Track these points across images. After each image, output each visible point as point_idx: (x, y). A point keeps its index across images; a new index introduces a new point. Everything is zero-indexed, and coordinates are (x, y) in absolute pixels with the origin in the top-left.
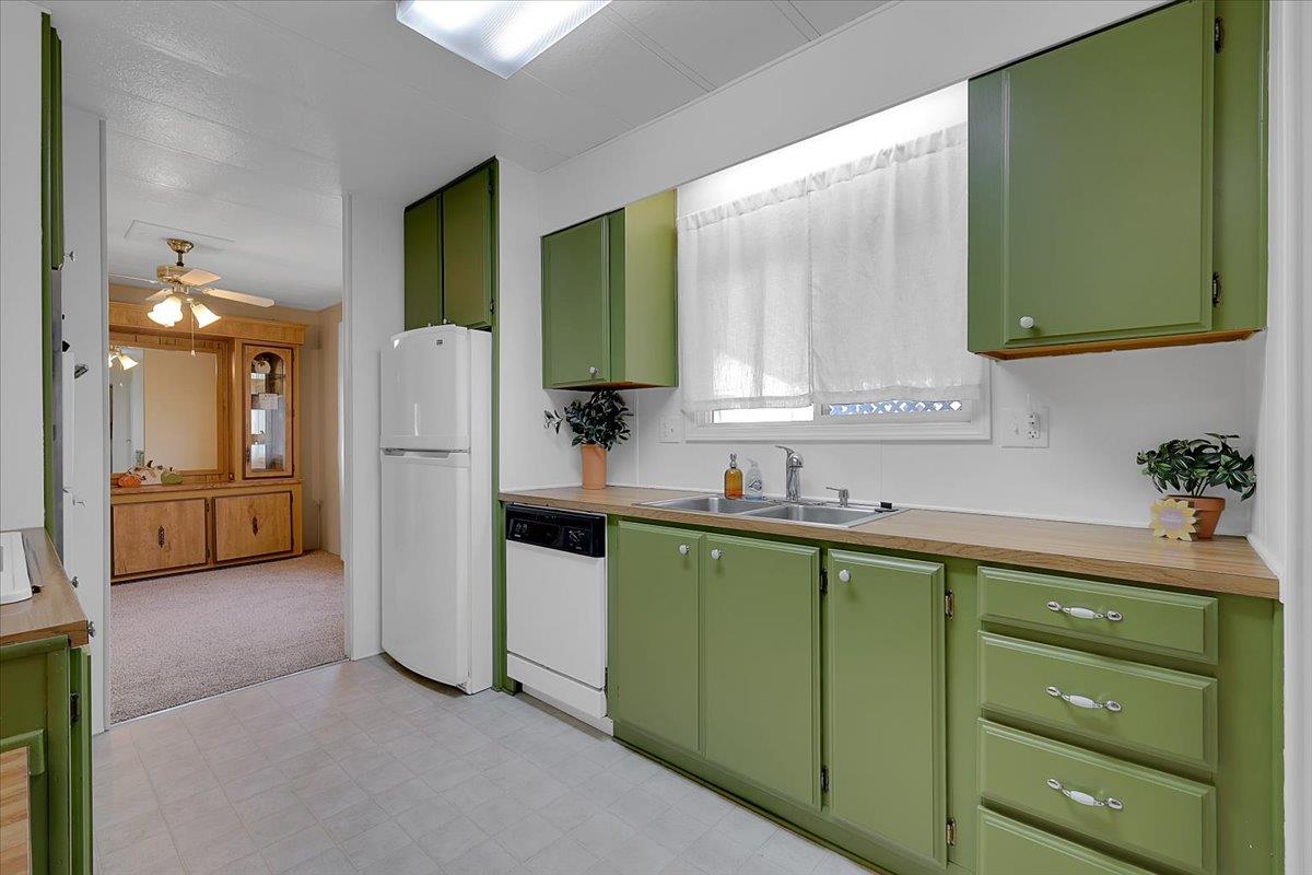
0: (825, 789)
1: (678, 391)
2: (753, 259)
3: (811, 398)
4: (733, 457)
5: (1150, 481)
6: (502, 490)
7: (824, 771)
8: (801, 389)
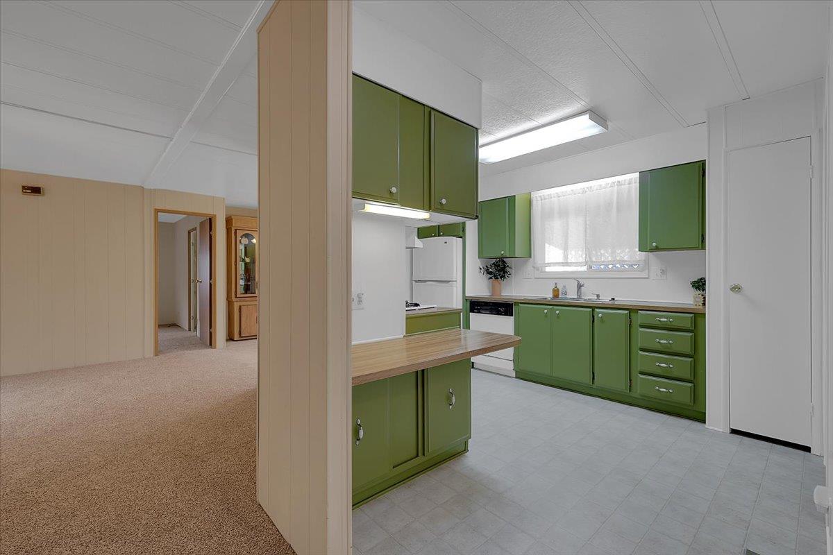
0: (593, 378)
1: (531, 259)
2: (564, 213)
3: (586, 262)
4: (556, 284)
5: (693, 290)
6: (467, 295)
7: (593, 373)
8: (582, 260)
